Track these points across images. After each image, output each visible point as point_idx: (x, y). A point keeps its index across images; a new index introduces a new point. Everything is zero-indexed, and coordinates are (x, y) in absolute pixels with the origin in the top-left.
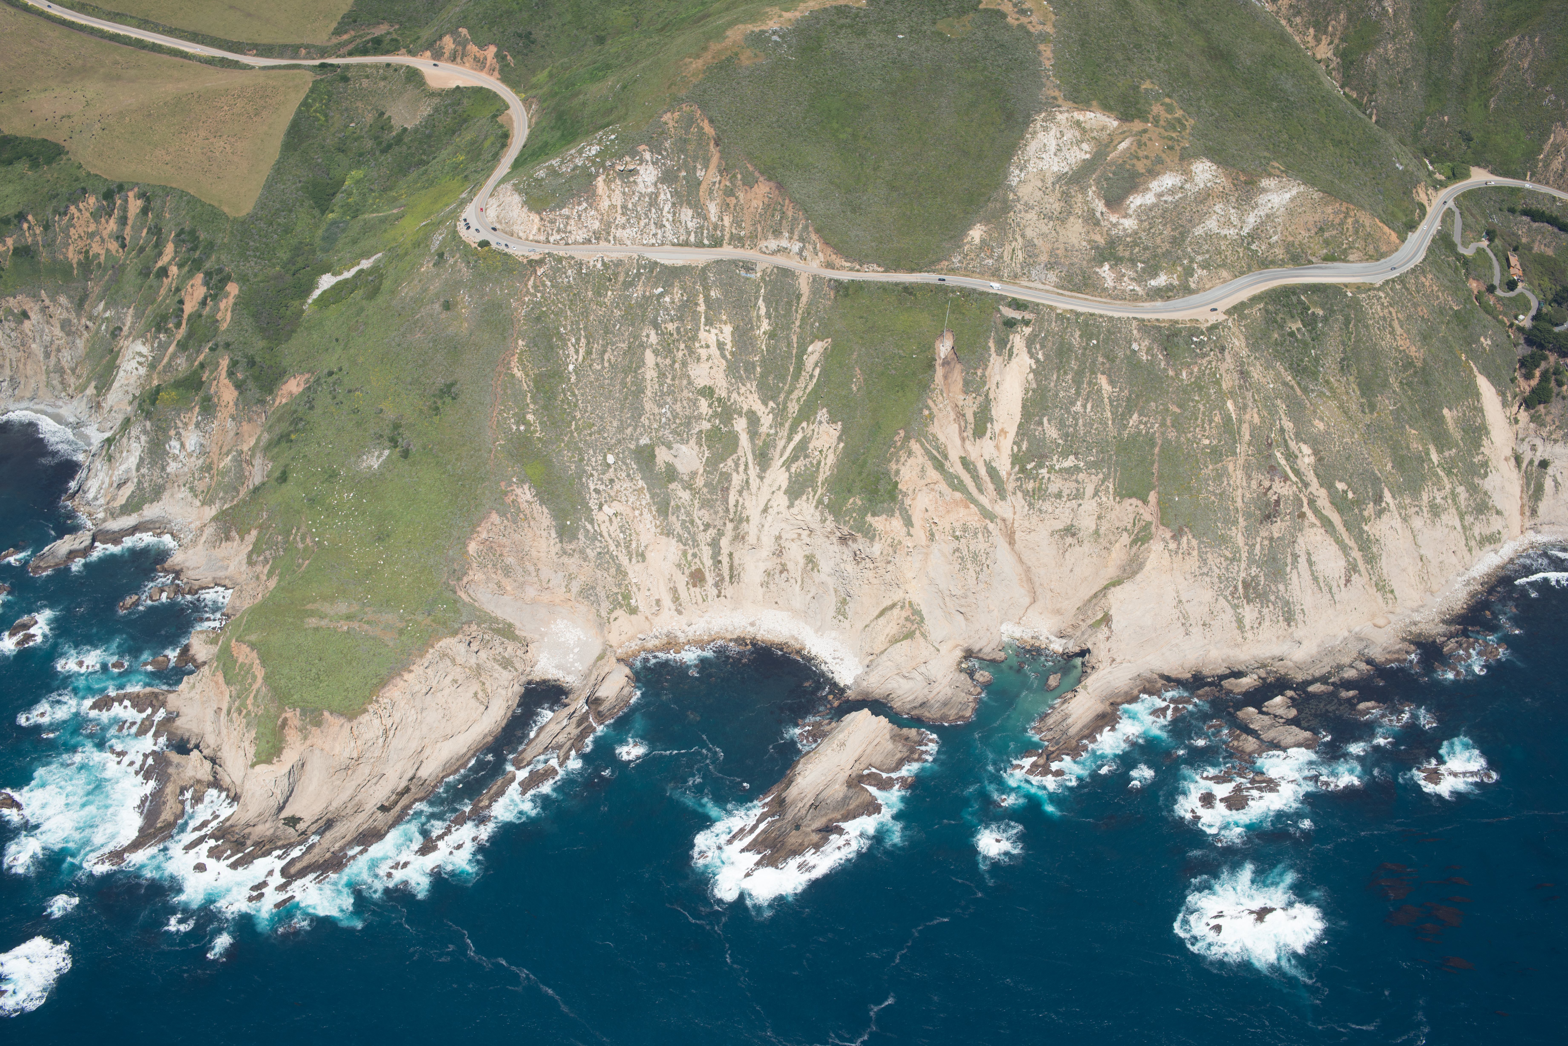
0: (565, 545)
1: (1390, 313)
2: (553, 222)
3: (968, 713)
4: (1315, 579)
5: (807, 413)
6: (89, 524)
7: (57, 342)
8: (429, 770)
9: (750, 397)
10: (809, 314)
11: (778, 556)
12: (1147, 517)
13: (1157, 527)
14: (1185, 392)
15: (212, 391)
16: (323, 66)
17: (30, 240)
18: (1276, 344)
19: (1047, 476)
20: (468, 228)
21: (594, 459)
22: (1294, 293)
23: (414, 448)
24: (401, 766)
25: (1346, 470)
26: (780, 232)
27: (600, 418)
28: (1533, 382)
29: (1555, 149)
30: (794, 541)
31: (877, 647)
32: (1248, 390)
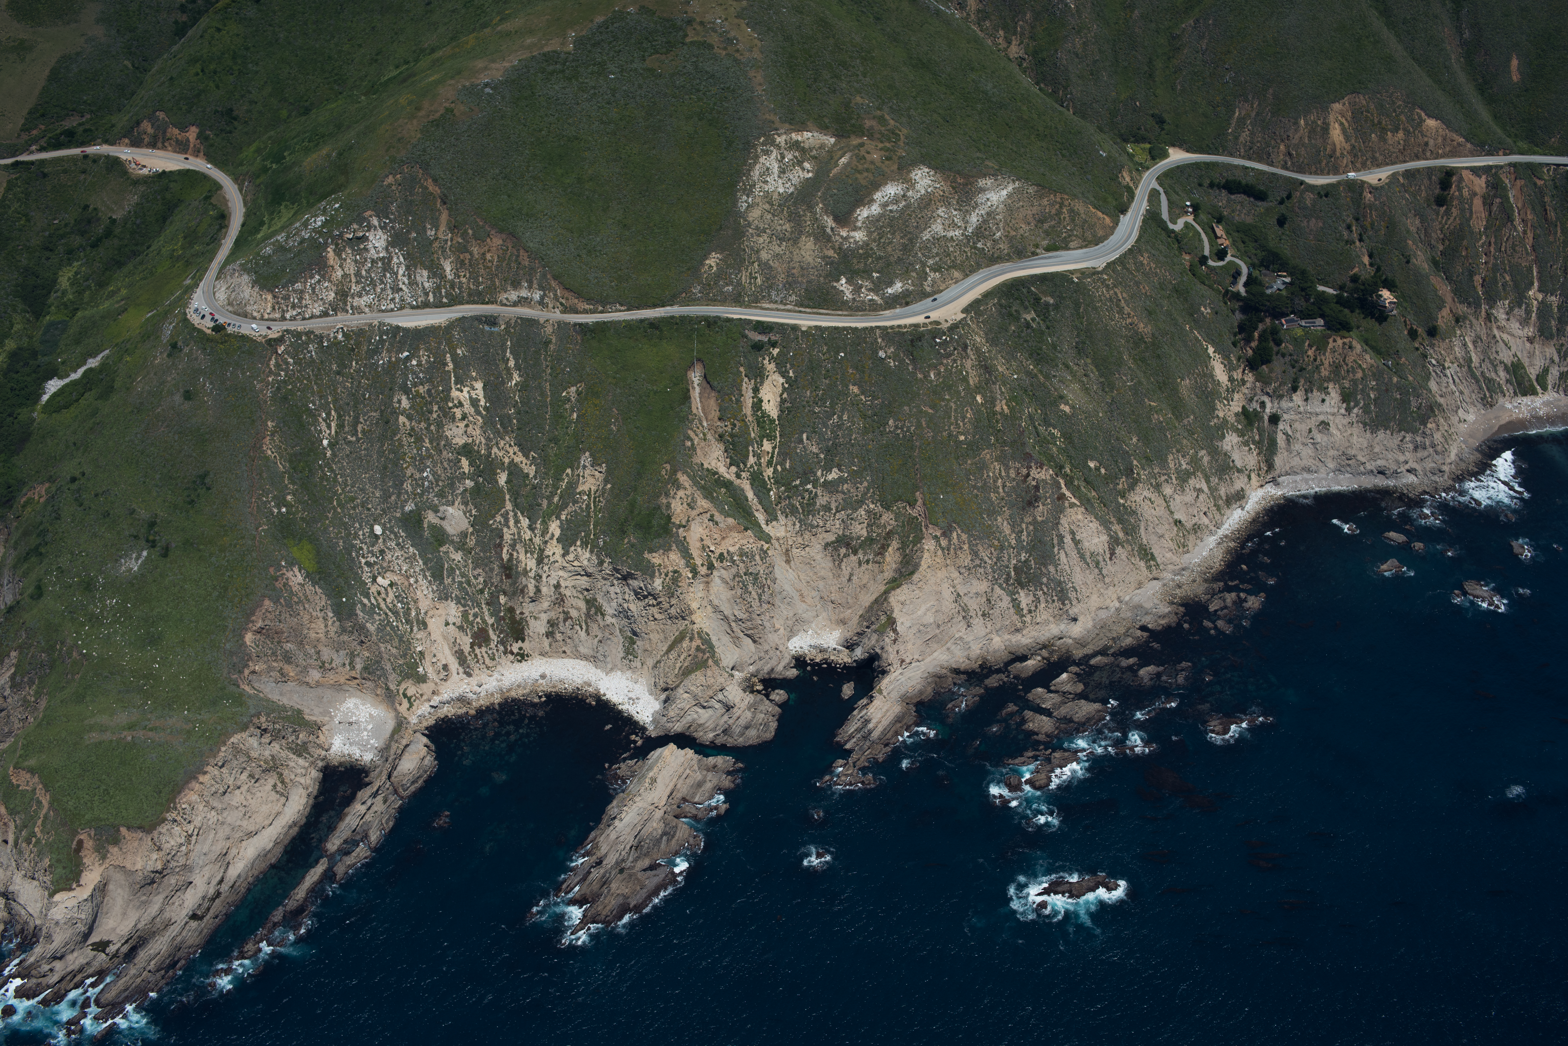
0: (343, 623)
1: (1116, 293)
2: (286, 298)
3: (769, 732)
4: (1082, 557)
5: (570, 459)
8: (238, 871)
9: (510, 450)
10: (558, 360)
11: (560, 604)
13: (927, 526)
14: (935, 392)
16: (17, 164)
18: (1015, 337)
19: (813, 490)
20: (200, 314)
21: (361, 533)
23: (173, 545)
24: (207, 872)
25: (1096, 448)
26: (519, 283)
27: (361, 490)
28: (1254, 344)
29: (1241, 121)
30: (574, 587)
31: (671, 681)
32: (994, 383)
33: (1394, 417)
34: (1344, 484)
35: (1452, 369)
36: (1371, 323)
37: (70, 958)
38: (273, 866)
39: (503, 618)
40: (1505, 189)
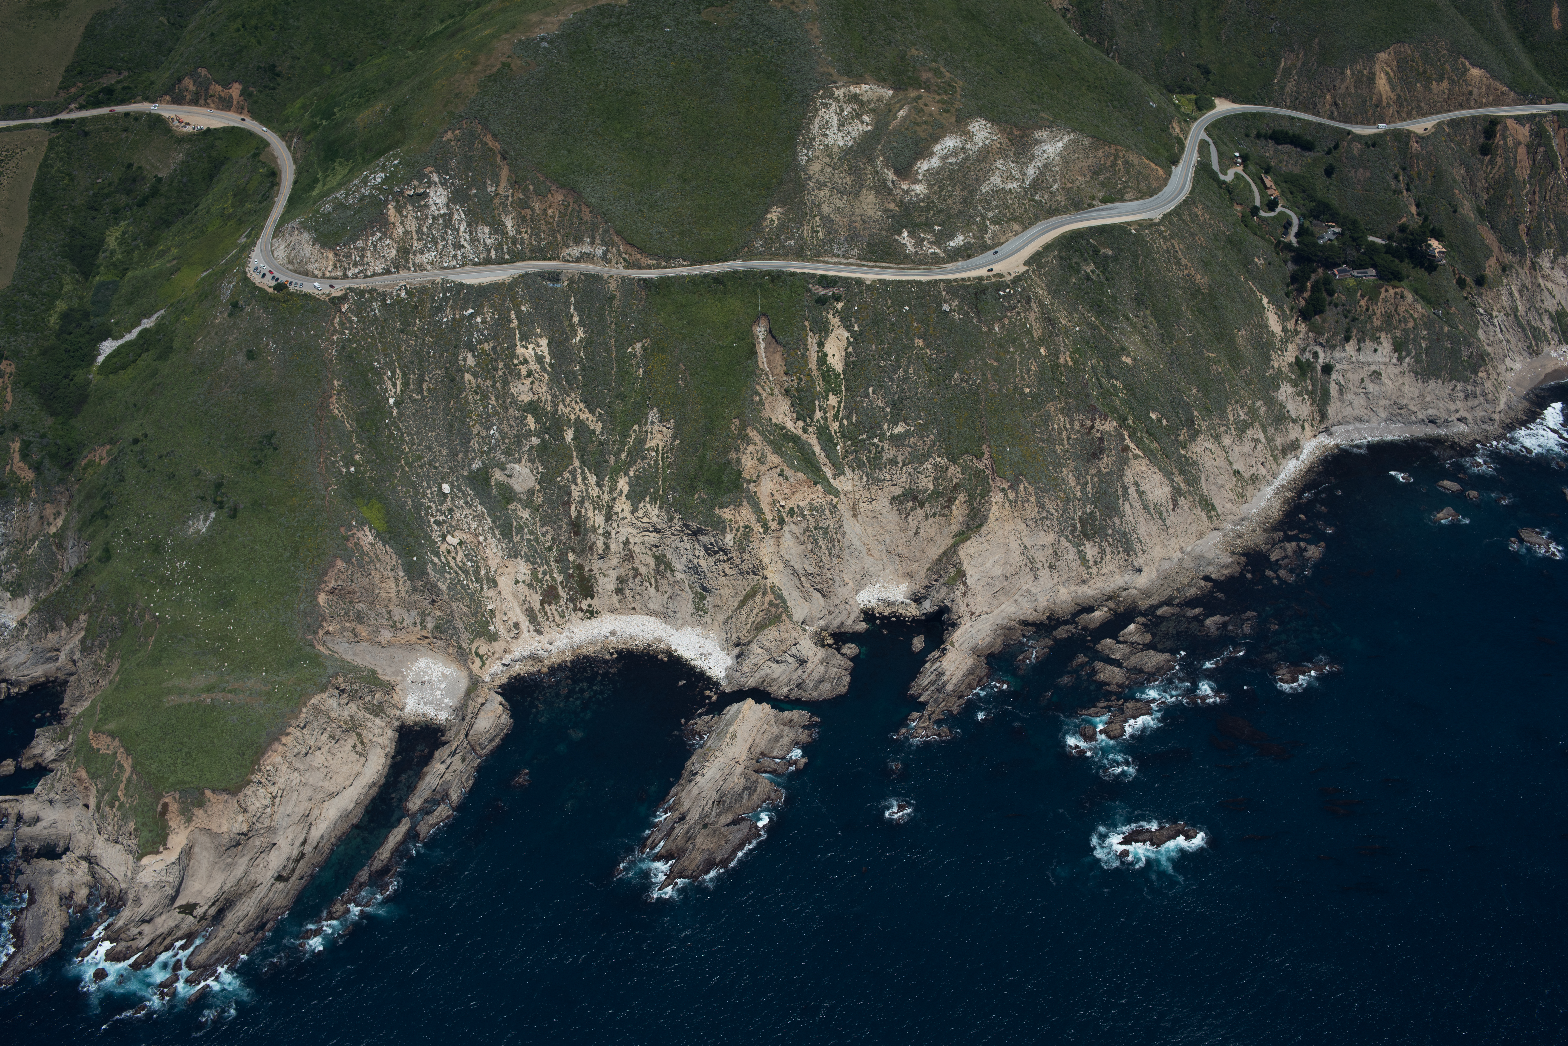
0: (414, 582)
1: (1173, 245)
2: (348, 256)
4: (1146, 508)
5: (637, 415)
8: (320, 832)
9: (577, 407)
10: (623, 316)
11: (629, 561)
12: (982, 471)
13: (994, 479)
14: (1000, 345)
16: (57, 122)
18: (1075, 289)
19: (880, 444)
20: (261, 273)
21: (429, 491)
22: (1082, 237)
23: (242, 506)
24: (290, 833)
25: (1157, 399)
26: (581, 239)
27: (428, 448)
28: (1306, 295)
29: (1287, 72)
30: (643, 543)
31: (744, 636)
32: (1057, 336)
33: (1446, 366)
34: (1394, 433)
35: (1499, 318)
36: (1421, 273)
37: (159, 920)
38: (355, 827)
39: (572, 576)
40: (1548, 137)
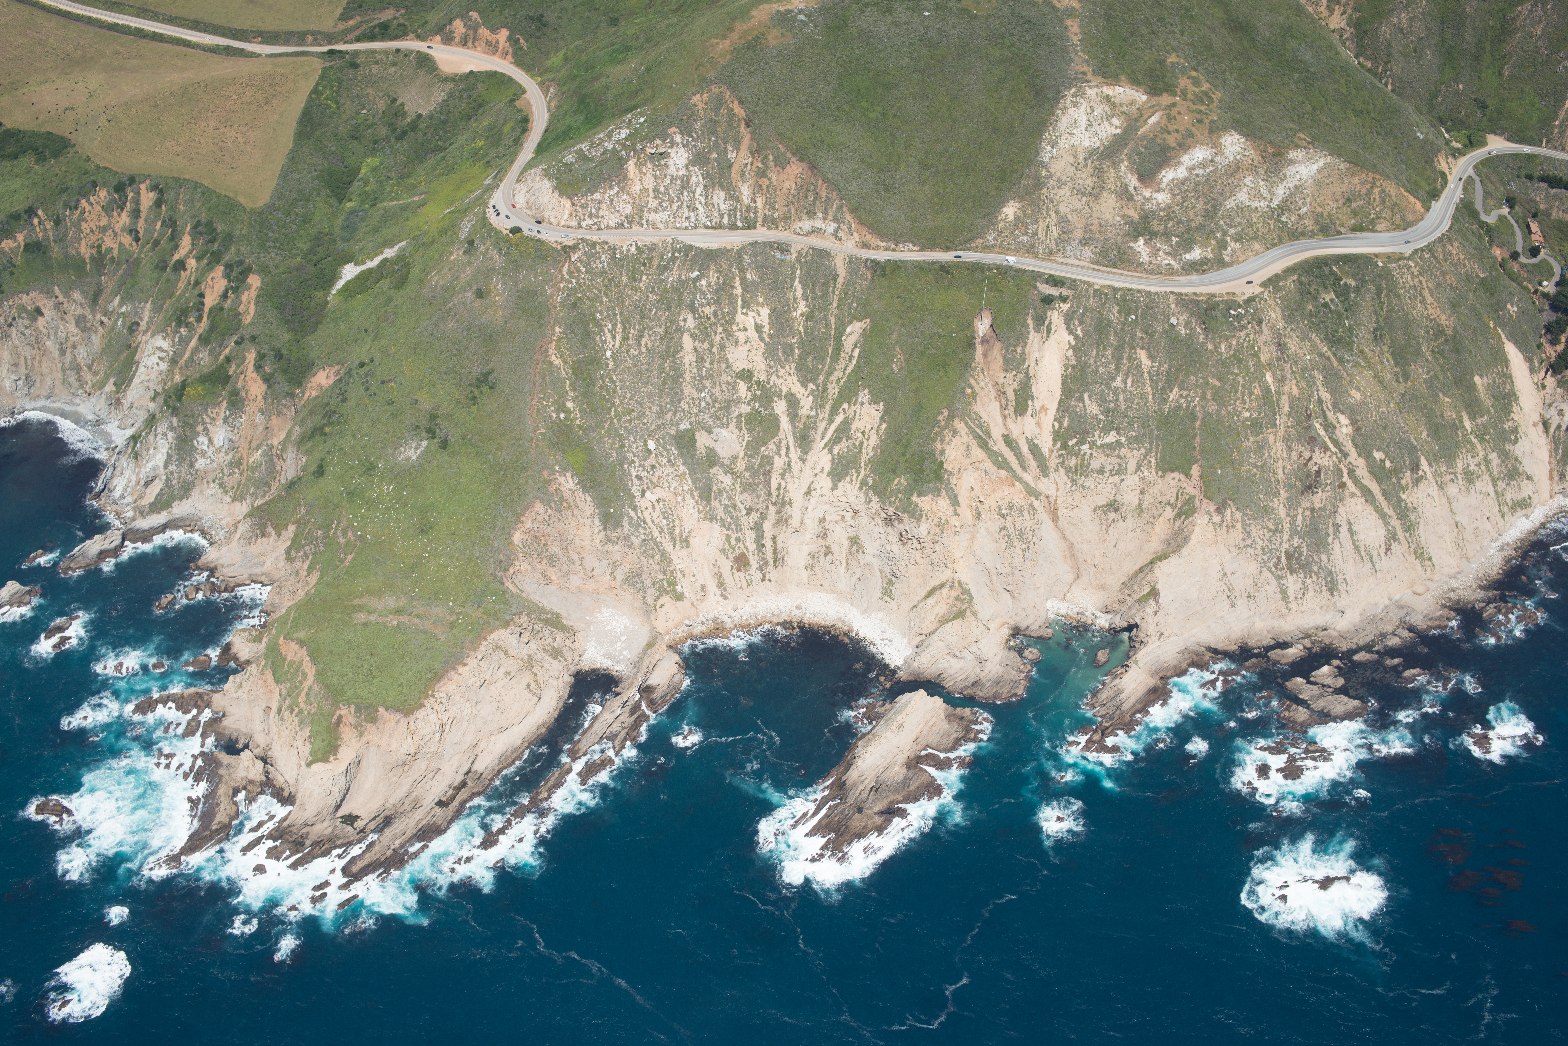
0: (609, 533)
1: (1421, 282)
2: (584, 207)
3: (1021, 691)
4: (1357, 548)
5: (848, 394)
6: (117, 523)
7: (72, 339)
8: (485, 763)
9: (789, 379)
10: (846, 294)
11: (823, 538)
12: (1190, 491)
13: (1201, 501)
14: (1224, 365)
15: (239, 385)
16: (331, 52)
17: (40, 235)
18: (1311, 316)
19: (1089, 452)
20: (498, 214)
21: (634, 446)
22: (1326, 264)
23: (453, 439)
24: (456, 761)
25: (1383, 439)
26: (815, 213)
27: (639, 404)
28: (1559, 348)
30: (839, 523)
31: (927, 627)
32: (1286, 362)
37: (320, 827)
39: (765, 546)
